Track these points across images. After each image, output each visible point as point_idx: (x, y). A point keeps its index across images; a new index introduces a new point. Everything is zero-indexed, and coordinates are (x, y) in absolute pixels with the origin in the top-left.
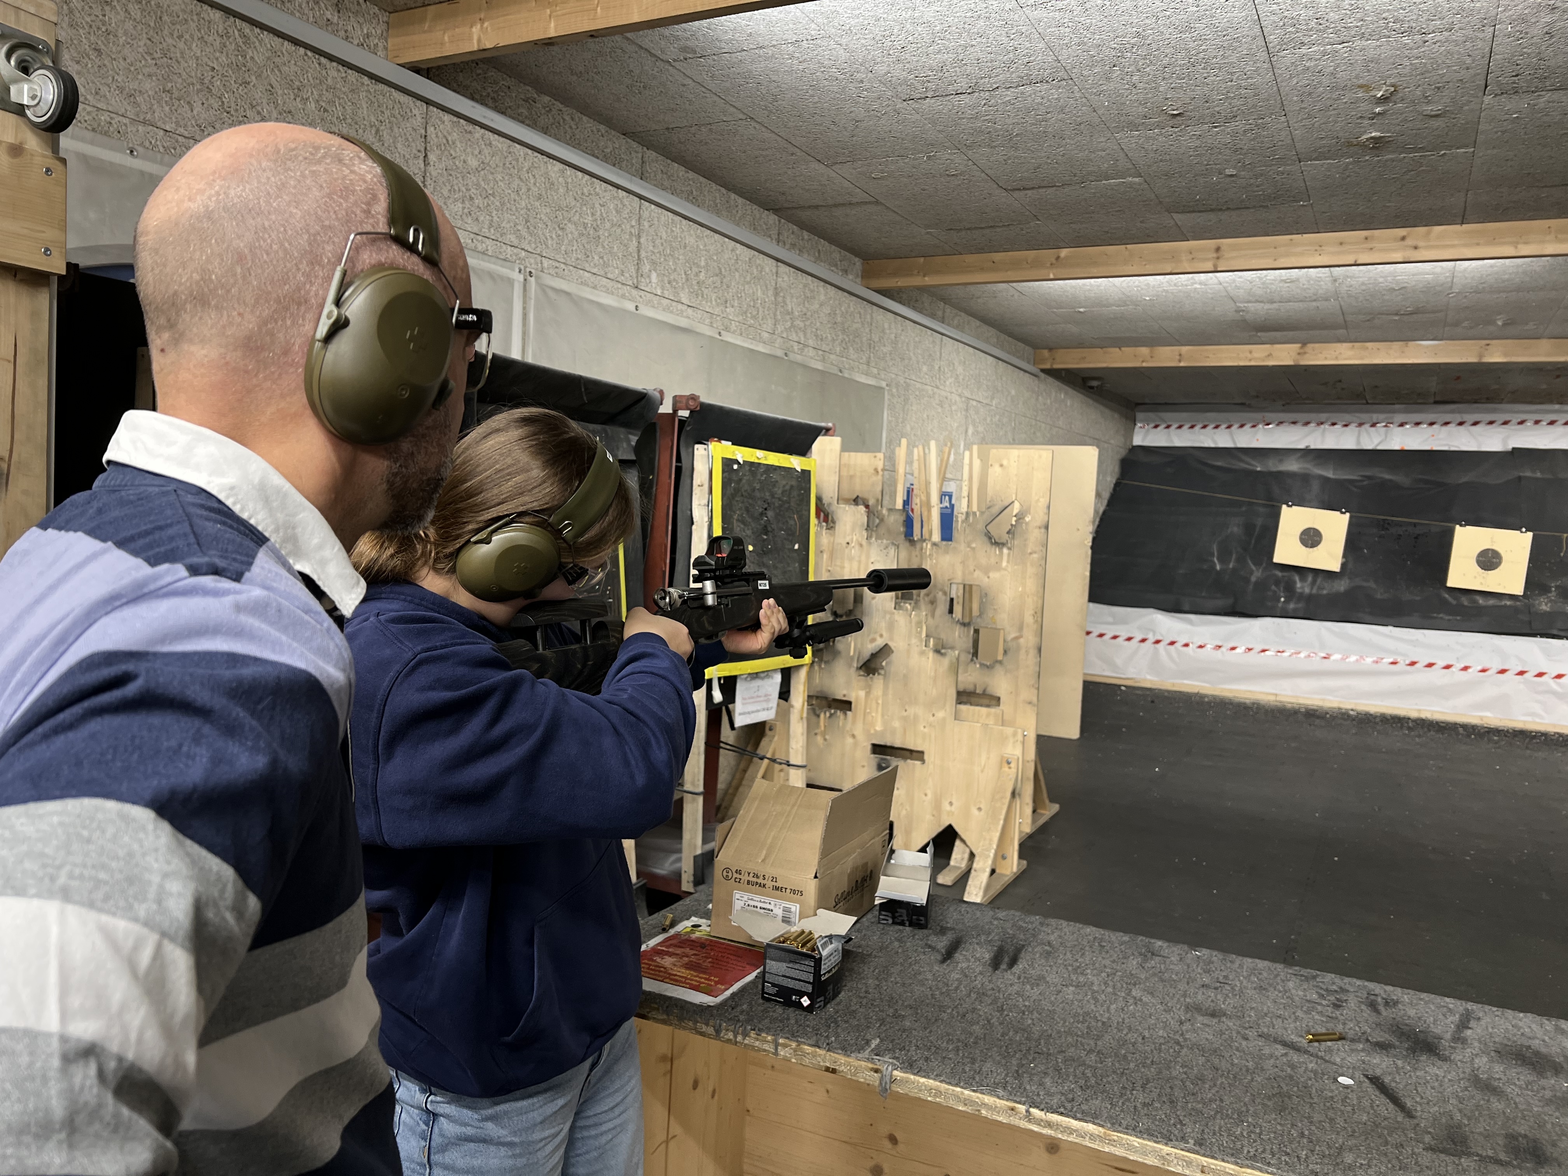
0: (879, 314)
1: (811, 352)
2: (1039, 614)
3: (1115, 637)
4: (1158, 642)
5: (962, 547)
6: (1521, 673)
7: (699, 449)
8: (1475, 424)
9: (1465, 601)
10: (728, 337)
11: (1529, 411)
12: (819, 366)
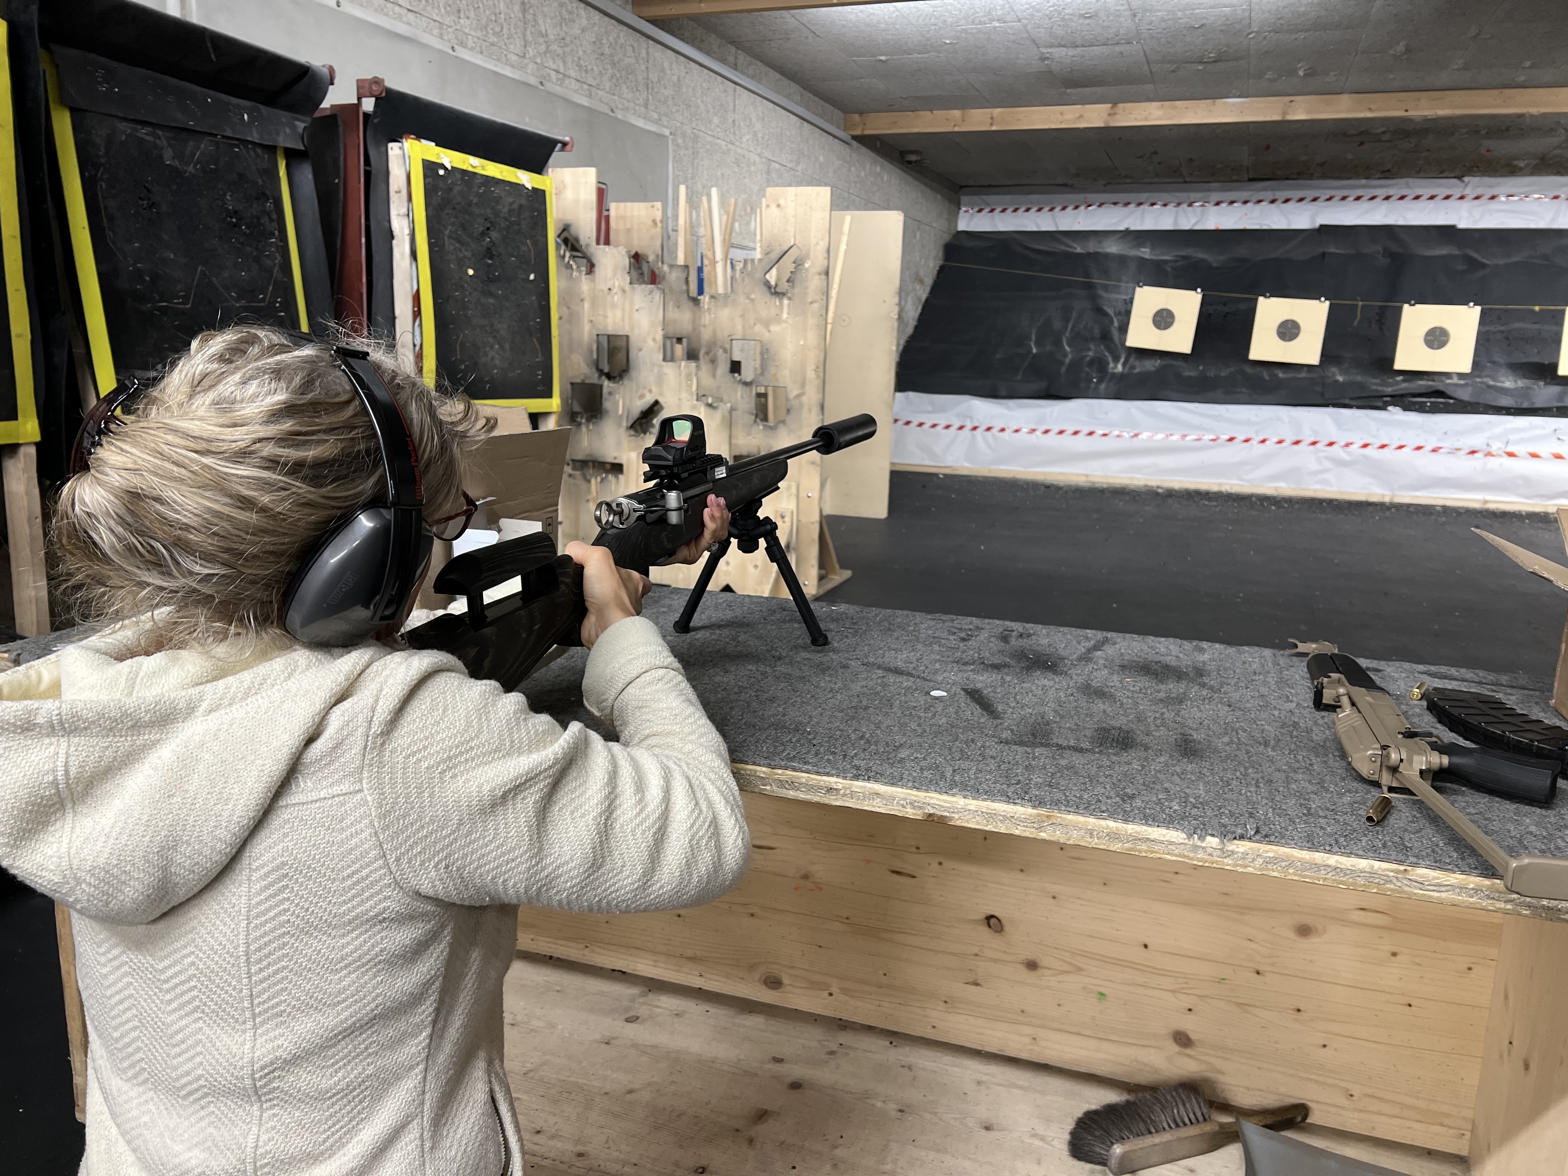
0: (657, 52)
1: (574, 85)
2: (821, 369)
3: (934, 426)
4: (975, 428)
5: (742, 299)
6: (1314, 443)
7: (394, 148)
8: (1287, 201)
9: (1266, 375)
10: (463, 54)
11: (1336, 186)
12: (584, 101)
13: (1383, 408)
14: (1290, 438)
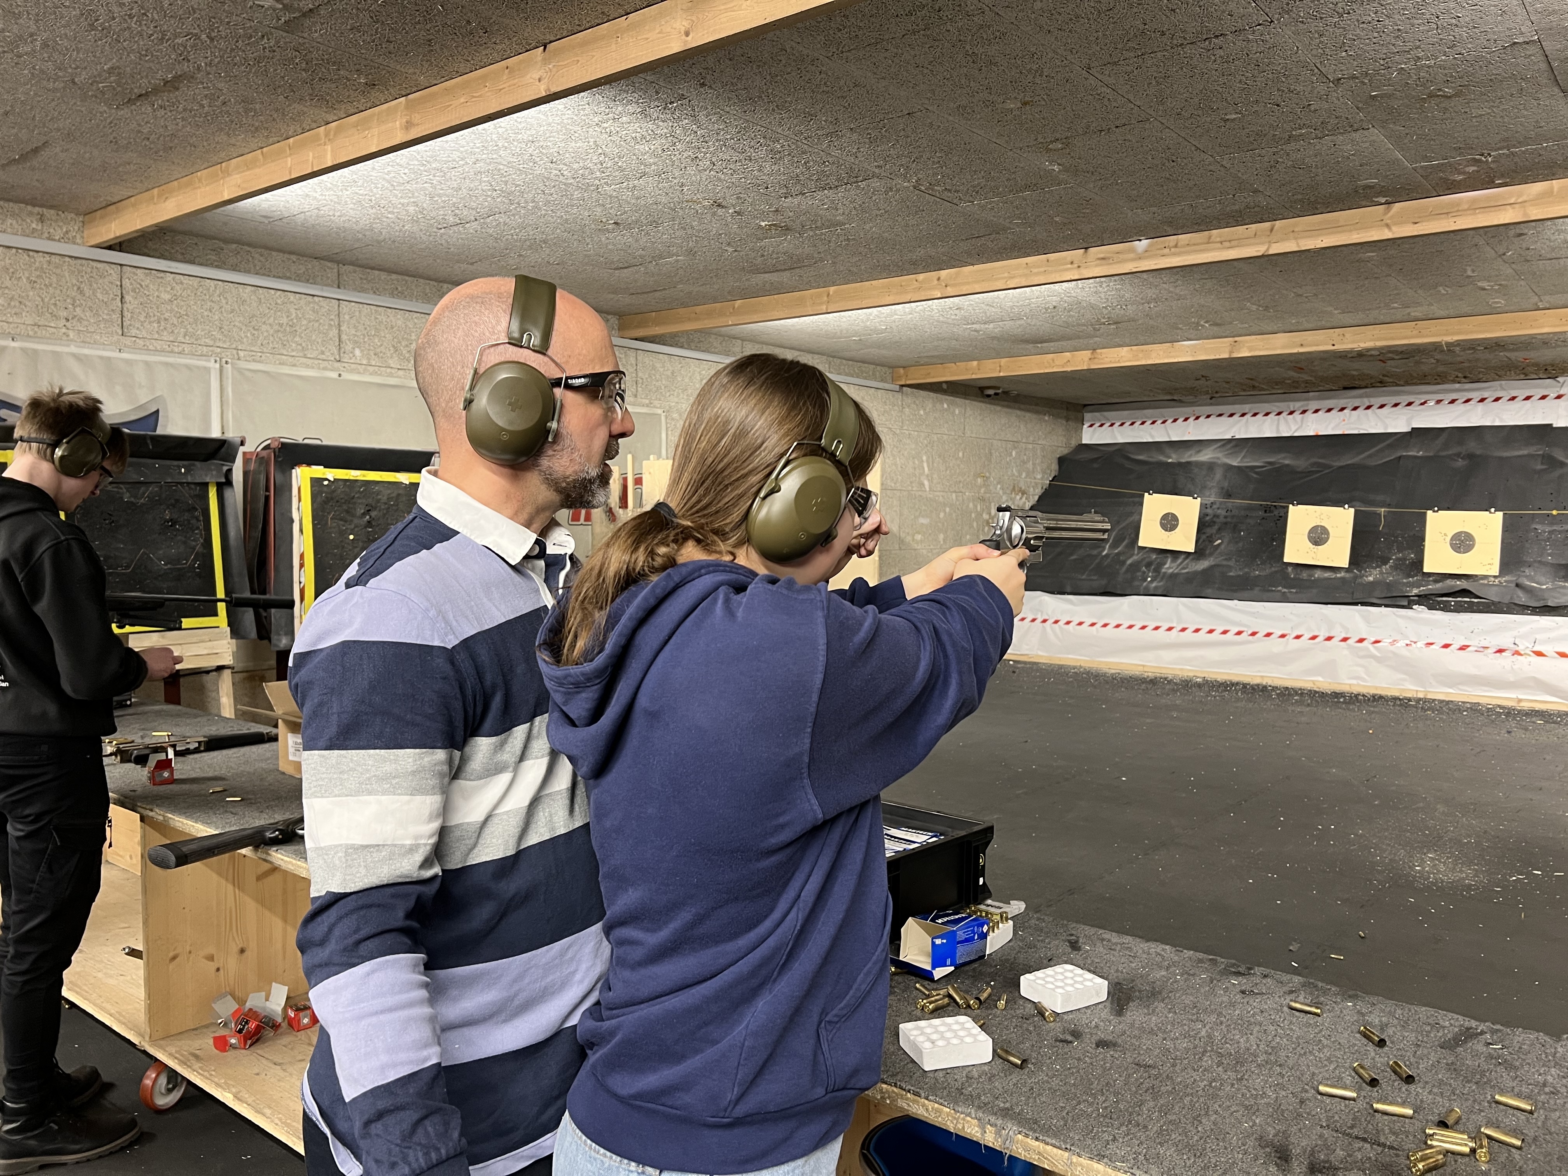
7: (294, 472)
8: (1382, 406)
9: (1305, 575)
11: (1430, 392)
13: (1409, 607)
14: (1323, 635)
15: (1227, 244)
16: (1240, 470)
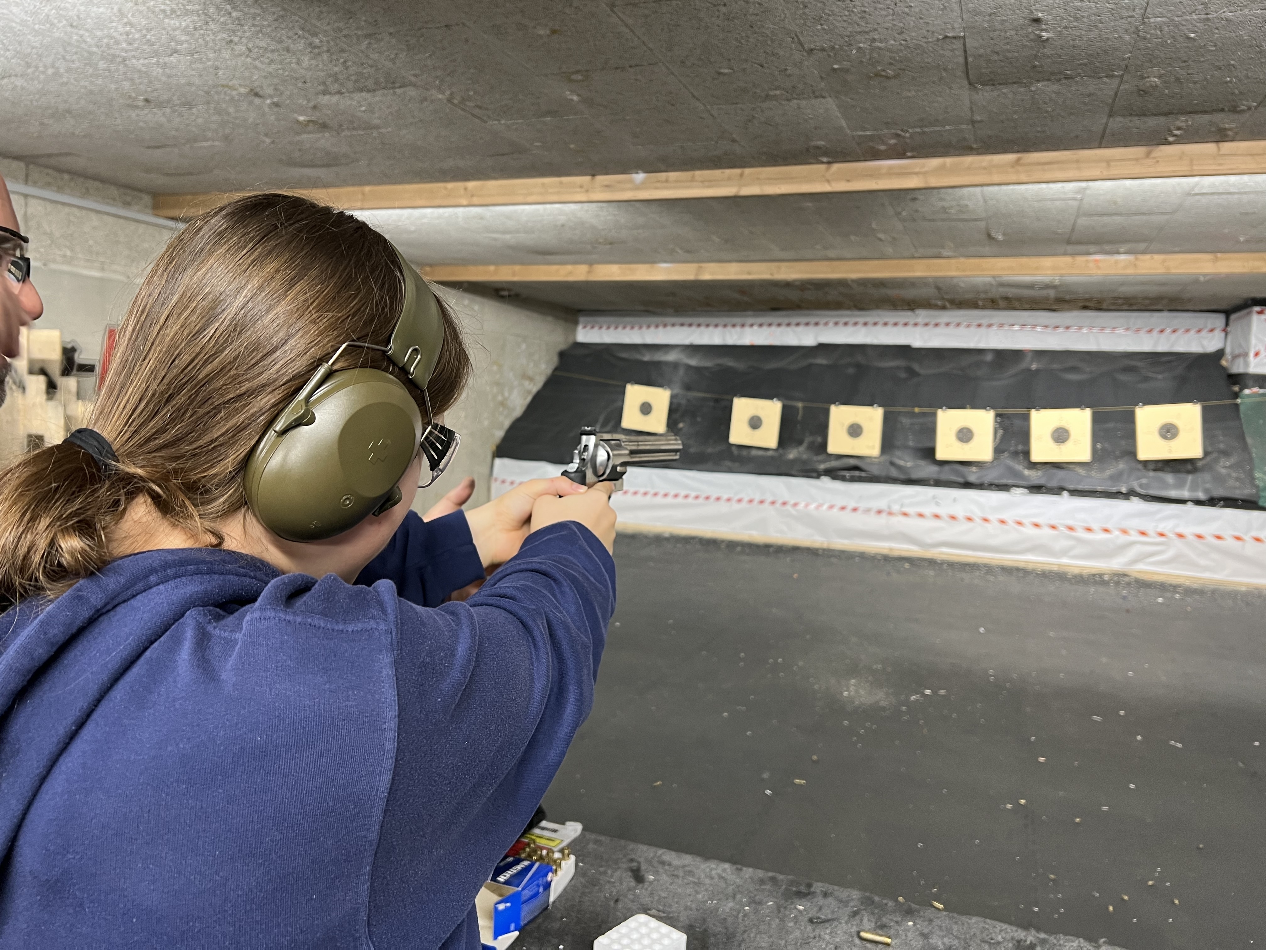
11: (830, 316)
14: (756, 499)
15: (707, 184)
16: (697, 369)
